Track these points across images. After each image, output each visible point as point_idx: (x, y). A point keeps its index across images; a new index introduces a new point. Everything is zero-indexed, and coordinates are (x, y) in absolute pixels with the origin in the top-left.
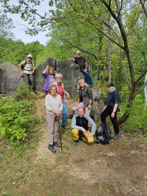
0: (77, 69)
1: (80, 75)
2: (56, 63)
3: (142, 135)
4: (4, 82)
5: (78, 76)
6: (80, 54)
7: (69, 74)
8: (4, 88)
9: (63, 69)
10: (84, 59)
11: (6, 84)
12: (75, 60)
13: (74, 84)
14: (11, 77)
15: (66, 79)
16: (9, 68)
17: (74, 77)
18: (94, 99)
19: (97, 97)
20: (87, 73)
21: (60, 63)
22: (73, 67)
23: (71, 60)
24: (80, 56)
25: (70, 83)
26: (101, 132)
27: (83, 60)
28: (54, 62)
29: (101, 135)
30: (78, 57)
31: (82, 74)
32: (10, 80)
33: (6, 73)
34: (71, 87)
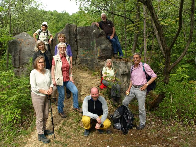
0: (100, 35)
1: (105, 43)
2: (76, 30)
3: (181, 123)
4: (18, 55)
5: (102, 44)
6: (105, 17)
7: (91, 43)
8: (18, 61)
9: (84, 37)
10: (110, 22)
11: (21, 57)
12: (98, 25)
13: (97, 54)
14: (26, 49)
15: (88, 48)
16: (24, 39)
17: (97, 46)
18: (122, 73)
19: (126, 71)
20: (114, 40)
21: (81, 30)
22: (95, 34)
23: (94, 24)
24: (105, 20)
25: (92, 54)
26: (117, 118)
27: (109, 25)
28: (75, 30)
29: (119, 122)
30: (104, 21)
31: (108, 42)
32: (24, 52)
33: (21, 45)
34: (94, 59)
